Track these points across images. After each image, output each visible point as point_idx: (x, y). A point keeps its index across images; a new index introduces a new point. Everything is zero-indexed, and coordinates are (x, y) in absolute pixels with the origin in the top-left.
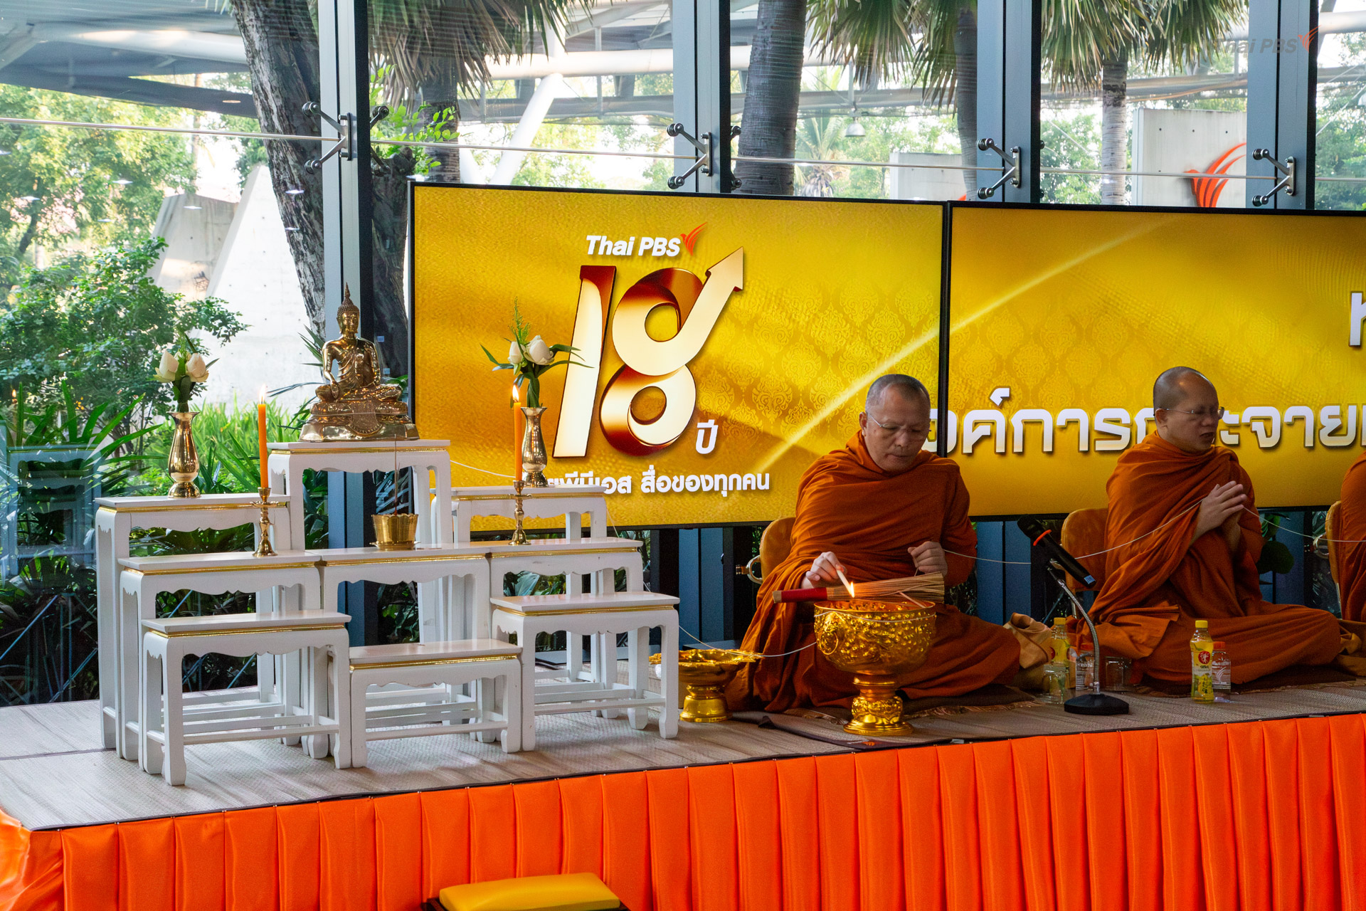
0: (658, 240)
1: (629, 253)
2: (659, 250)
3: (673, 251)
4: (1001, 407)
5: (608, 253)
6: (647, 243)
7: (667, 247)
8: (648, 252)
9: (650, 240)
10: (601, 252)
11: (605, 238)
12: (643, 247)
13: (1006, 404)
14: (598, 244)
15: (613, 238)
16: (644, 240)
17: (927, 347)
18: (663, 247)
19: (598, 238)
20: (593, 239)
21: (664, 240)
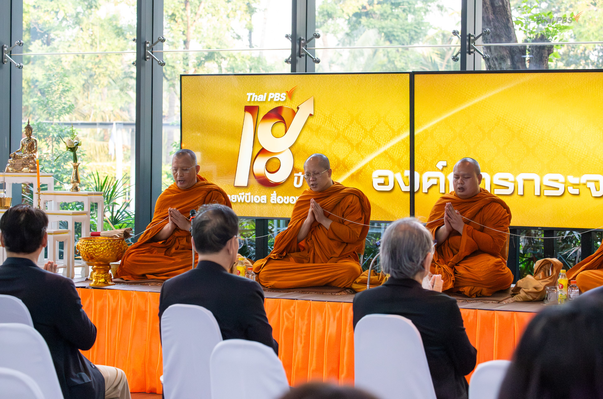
0: (276, 94)
1: (264, 100)
2: (277, 98)
3: (283, 98)
4: (442, 170)
5: (256, 100)
6: (272, 96)
7: (280, 97)
8: (272, 99)
9: (273, 94)
10: (253, 100)
11: (254, 94)
12: (270, 97)
13: (445, 169)
14: (251, 97)
15: (258, 94)
16: (270, 94)
17: (403, 141)
18: (278, 97)
19: (251, 94)
20: (249, 94)
21: (279, 94)
